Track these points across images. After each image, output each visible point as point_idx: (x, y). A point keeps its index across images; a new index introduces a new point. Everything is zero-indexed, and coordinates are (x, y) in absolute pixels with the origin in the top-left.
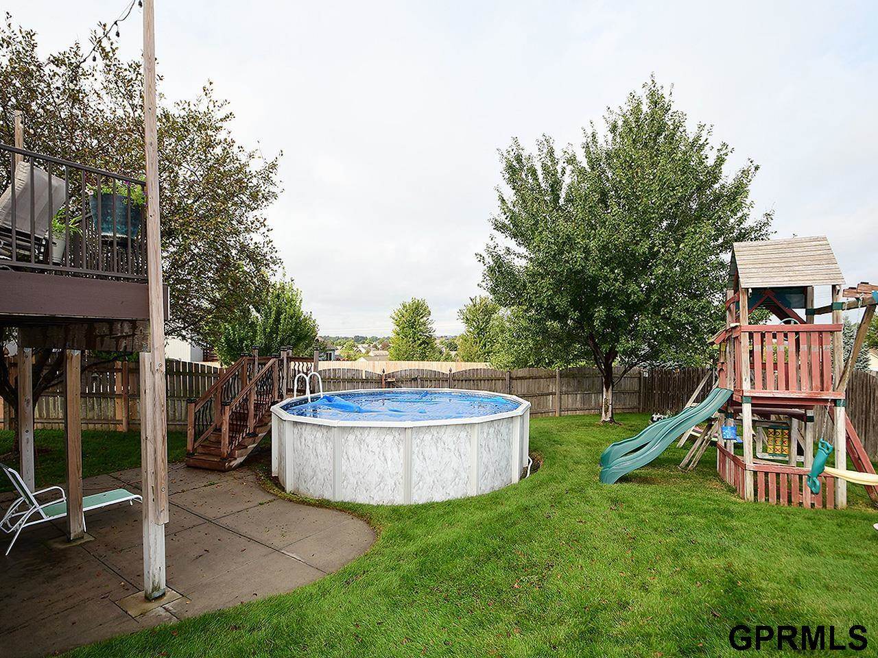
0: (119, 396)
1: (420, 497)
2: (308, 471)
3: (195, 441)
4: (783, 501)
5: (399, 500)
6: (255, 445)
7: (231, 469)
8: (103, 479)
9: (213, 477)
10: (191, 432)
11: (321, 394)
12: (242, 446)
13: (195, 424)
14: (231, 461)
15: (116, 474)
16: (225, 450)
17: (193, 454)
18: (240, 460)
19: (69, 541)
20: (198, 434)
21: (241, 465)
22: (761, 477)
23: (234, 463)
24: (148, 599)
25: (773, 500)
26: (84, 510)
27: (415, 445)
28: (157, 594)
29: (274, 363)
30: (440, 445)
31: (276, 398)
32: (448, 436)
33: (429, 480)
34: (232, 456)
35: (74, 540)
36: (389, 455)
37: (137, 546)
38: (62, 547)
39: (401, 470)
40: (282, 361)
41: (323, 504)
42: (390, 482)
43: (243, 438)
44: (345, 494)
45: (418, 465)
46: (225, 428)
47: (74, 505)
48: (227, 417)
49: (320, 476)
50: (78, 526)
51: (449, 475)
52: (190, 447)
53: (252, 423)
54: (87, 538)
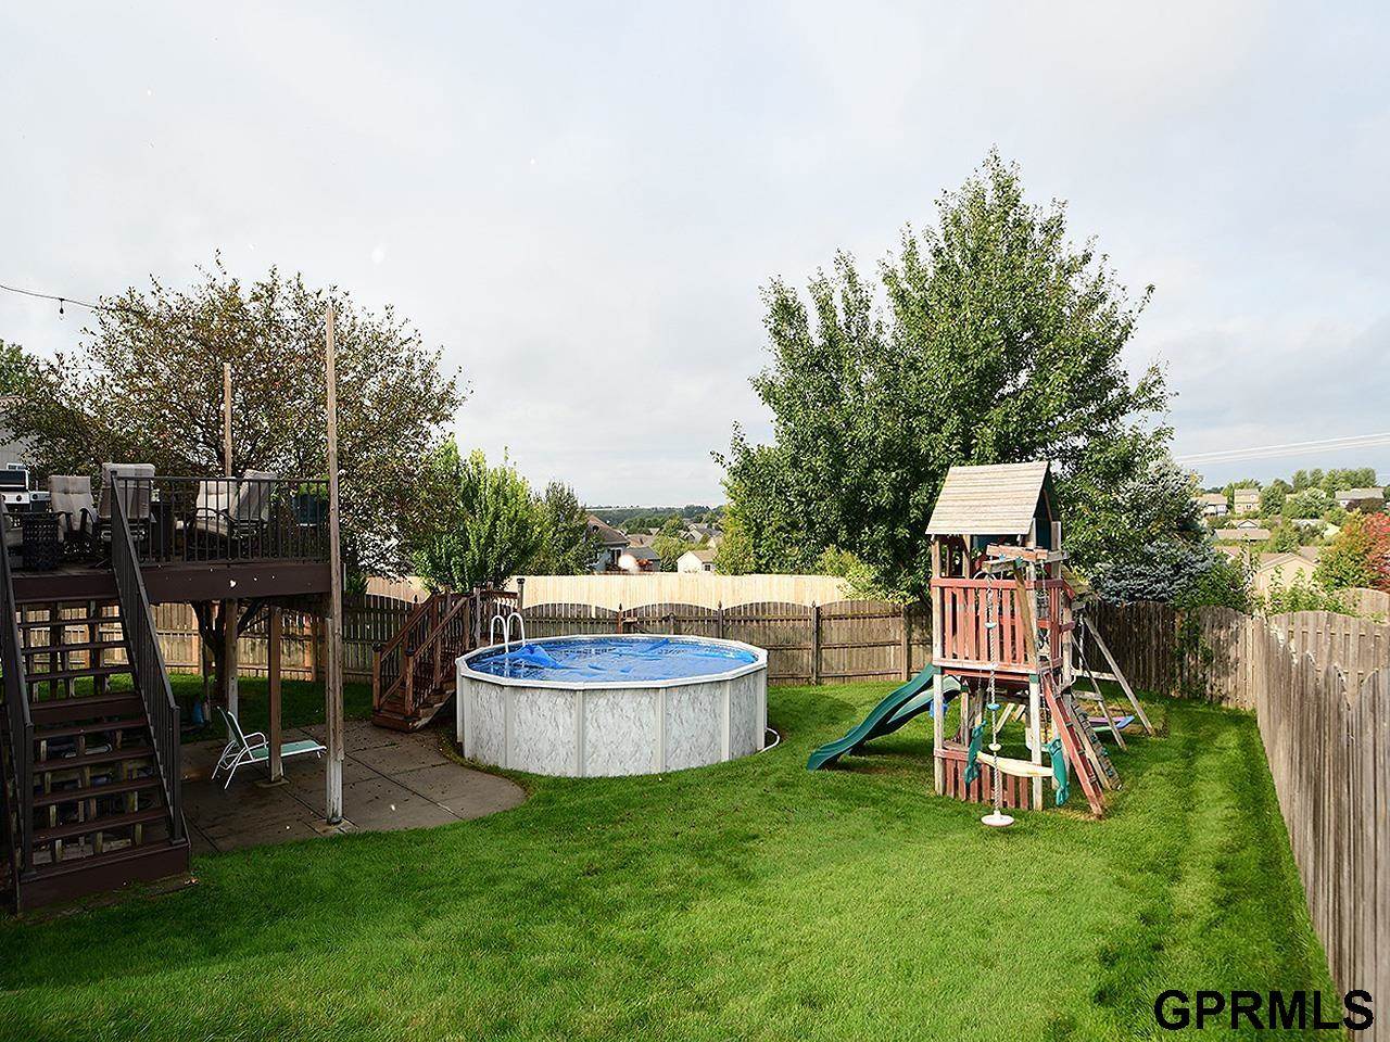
0: (308, 638)
1: (593, 771)
2: (484, 735)
3: (381, 696)
4: (974, 797)
5: (572, 772)
6: (441, 704)
7: (414, 730)
8: (293, 731)
9: (396, 738)
10: (376, 685)
11: (524, 641)
12: (427, 705)
13: (381, 676)
14: (415, 721)
15: (306, 729)
16: (410, 707)
17: (379, 711)
18: (425, 721)
19: (271, 782)
20: (383, 689)
21: (426, 727)
22: (951, 766)
23: (419, 724)
24: (329, 823)
25: (962, 796)
26: (282, 755)
27: (588, 711)
28: (335, 820)
29: (465, 603)
30: (617, 712)
31: (467, 646)
32: (625, 701)
33: (604, 752)
34: (416, 716)
35: (274, 782)
36: (561, 721)
37: (323, 790)
38: (265, 786)
39: (574, 738)
40: (475, 600)
41: (493, 771)
42: (562, 751)
43: (429, 695)
44: (516, 763)
45: (591, 733)
46: (409, 682)
47: (274, 750)
48: (410, 670)
49: (495, 742)
50: (278, 770)
51: (628, 749)
52: (375, 702)
53: (439, 676)
54: (283, 781)
